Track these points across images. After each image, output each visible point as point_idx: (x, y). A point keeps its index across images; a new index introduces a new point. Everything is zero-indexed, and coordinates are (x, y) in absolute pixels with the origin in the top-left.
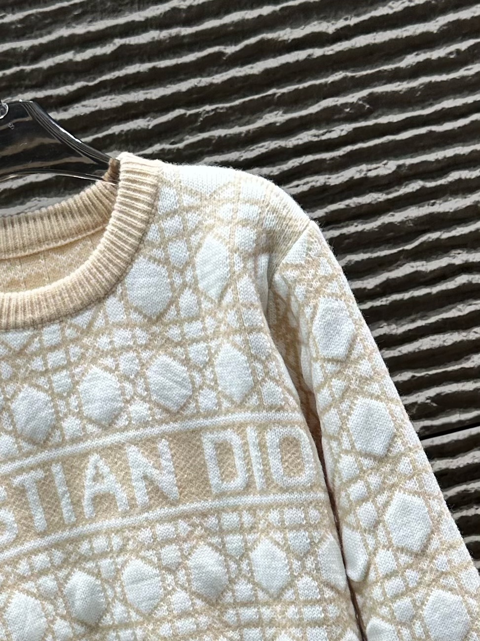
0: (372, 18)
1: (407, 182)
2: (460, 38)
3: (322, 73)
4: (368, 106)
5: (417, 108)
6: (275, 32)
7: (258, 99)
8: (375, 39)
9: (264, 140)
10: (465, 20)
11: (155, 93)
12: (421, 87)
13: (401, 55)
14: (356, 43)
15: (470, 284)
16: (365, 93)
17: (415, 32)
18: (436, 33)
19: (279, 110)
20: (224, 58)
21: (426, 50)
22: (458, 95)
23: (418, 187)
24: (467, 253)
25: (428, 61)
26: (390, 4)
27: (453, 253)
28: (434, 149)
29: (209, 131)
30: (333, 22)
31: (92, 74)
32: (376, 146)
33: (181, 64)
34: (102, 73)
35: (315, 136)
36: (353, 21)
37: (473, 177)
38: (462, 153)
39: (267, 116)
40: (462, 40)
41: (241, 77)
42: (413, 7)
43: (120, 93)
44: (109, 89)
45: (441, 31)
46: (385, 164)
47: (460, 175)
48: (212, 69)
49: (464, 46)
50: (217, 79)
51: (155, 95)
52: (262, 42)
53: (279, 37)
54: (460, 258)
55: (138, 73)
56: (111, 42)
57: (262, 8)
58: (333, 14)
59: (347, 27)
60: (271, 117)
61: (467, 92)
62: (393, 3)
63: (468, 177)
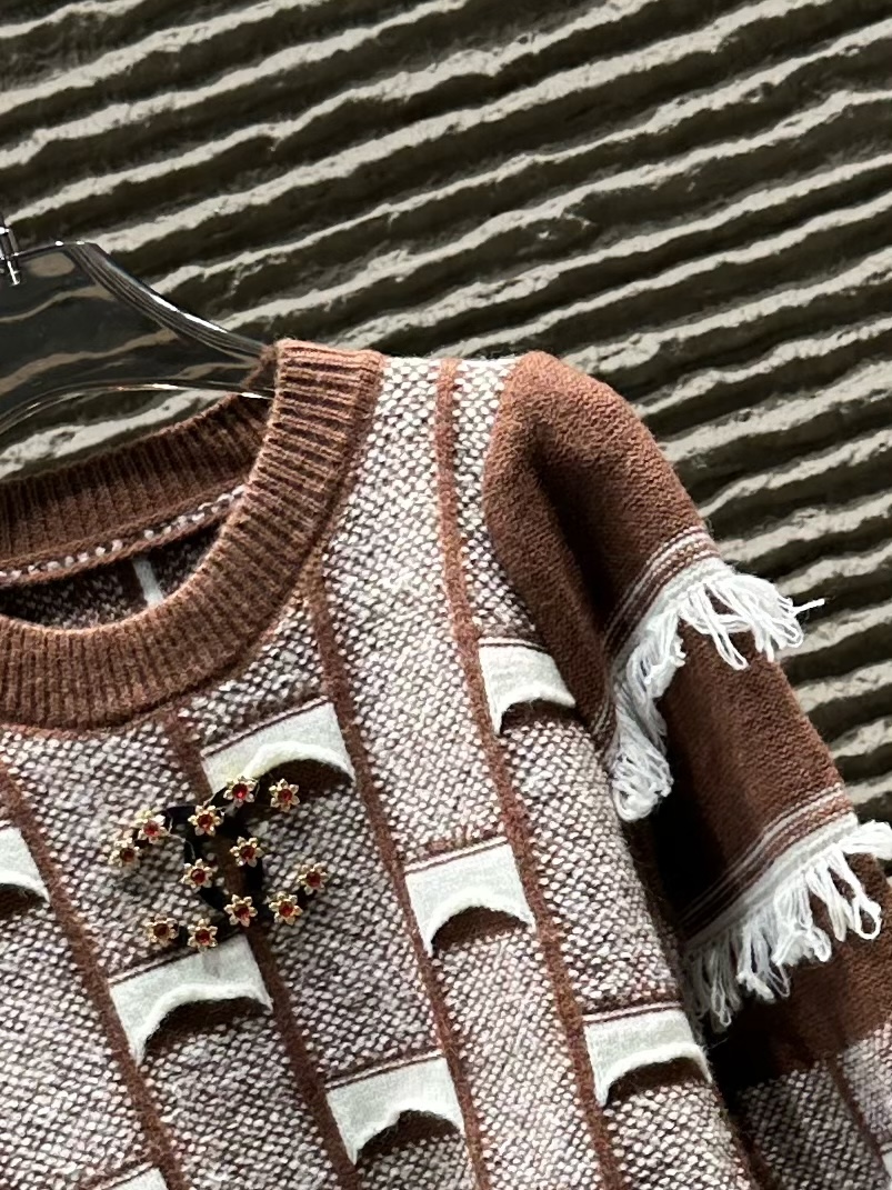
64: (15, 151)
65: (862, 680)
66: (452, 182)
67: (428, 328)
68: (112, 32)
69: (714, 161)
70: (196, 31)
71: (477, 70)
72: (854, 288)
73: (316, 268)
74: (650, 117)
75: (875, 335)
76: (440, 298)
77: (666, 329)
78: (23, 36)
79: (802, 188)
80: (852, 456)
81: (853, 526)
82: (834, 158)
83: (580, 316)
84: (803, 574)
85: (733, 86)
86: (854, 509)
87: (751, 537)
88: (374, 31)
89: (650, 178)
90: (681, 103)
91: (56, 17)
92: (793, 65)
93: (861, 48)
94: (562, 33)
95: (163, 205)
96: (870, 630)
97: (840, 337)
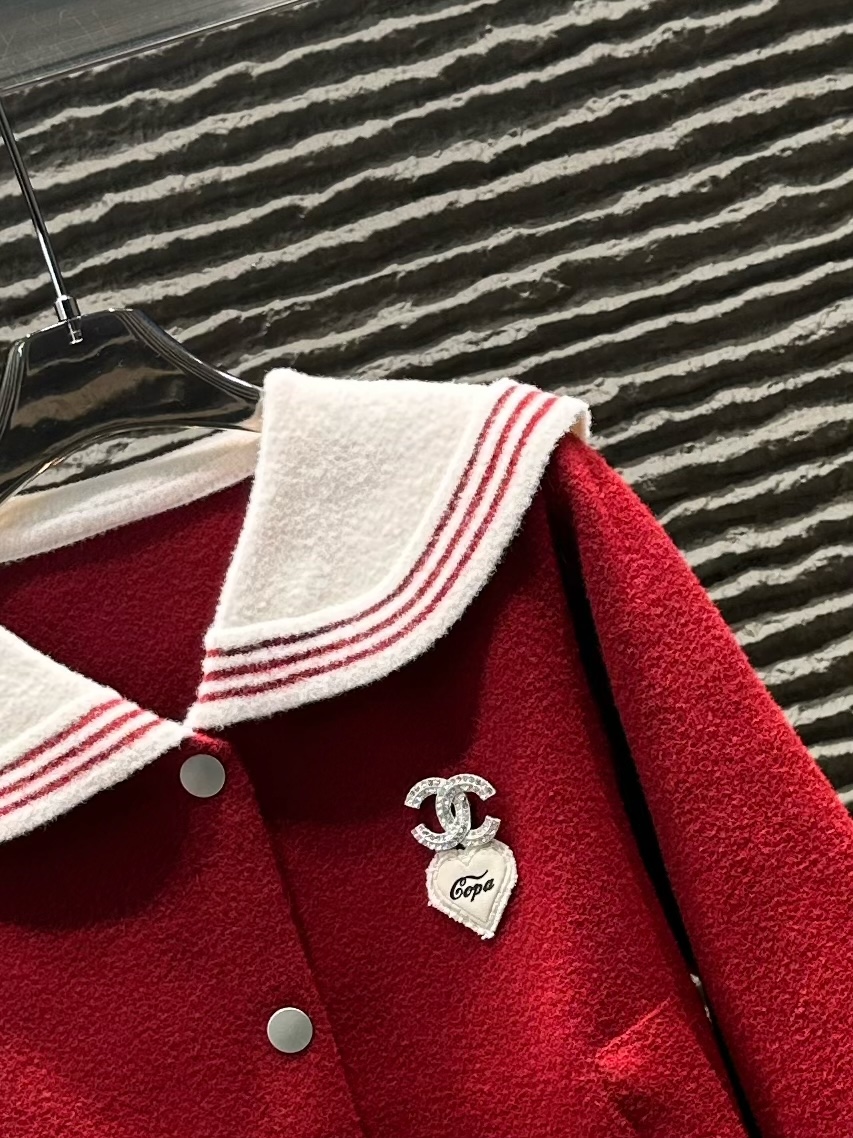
0: (558, 131)
1: (642, 414)
2: (718, 155)
3: (478, 232)
4: (561, 286)
5: (649, 284)
6: (388, 166)
7: (366, 284)
8: (565, 168)
9: (382, 355)
10: (723, 125)
11: (183, 285)
12: (653, 247)
13: (614, 193)
14: (532, 177)
15: (764, 586)
16: (554, 262)
17: (635, 151)
18: (673, 151)
19: (405, 300)
20: (302, 216)
21: (659, 180)
22: (721, 256)
23: (661, 423)
24: (756, 531)
25: (662, 201)
26: (590, 103)
27: (731, 532)
28: (685, 352)
29: (283, 344)
30: (490, 141)
31: (69, 257)
32: (579, 354)
33: (226, 231)
34: (86, 254)
35: (471, 343)
36: (527, 137)
37: (756, 399)
38: (733, 358)
39: (384, 312)
40: (721, 160)
41: (332, 248)
42: (629, 107)
43: (121, 287)
44: (100, 282)
45: (682, 146)
46: (598, 386)
47: (734, 397)
48: (281, 235)
49: (724, 169)
50: (291, 254)
51: (184, 289)
52: (365, 183)
53: (397, 175)
54: (744, 541)
55: (150, 250)
56: (99, 200)
57: (362, 124)
58: (489, 126)
59: (517, 148)
60: (391, 313)
61: (736, 251)
62: (595, 102)
63: (747, 399)
64: (88, 210)
65: (781, 671)
66: (450, 248)
67: (426, 367)
68: (173, 116)
69: (669, 238)
70: (242, 118)
71: (474, 158)
72: (783, 347)
73: (335, 314)
74: (617, 201)
75: (800, 386)
76: (437, 344)
77: (625, 375)
78: (98, 116)
79: (741, 263)
80: (777, 485)
81: (777, 544)
82: (768, 240)
83: (554, 362)
84: (735, 580)
85: (686, 178)
86: (778, 529)
87: (692, 549)
88: (390, 122)
89: (615, 251)
90: (643, 190)
91: (126, 102)
92: (736, 162)
93: (793, 150)
94: (546, 130)
95: (210, 258)
96: (788, 630)
97: (770, 387)
